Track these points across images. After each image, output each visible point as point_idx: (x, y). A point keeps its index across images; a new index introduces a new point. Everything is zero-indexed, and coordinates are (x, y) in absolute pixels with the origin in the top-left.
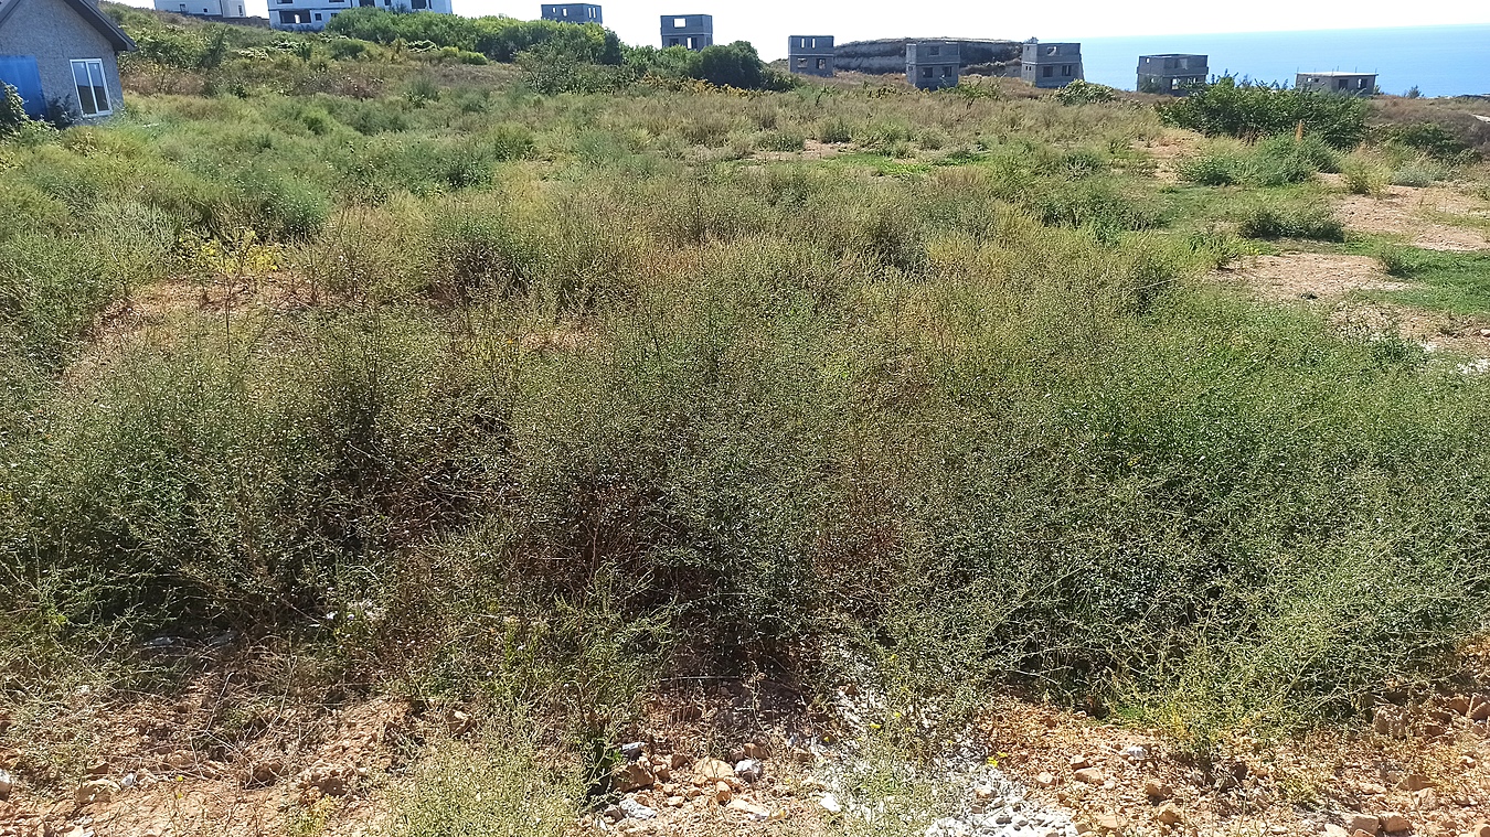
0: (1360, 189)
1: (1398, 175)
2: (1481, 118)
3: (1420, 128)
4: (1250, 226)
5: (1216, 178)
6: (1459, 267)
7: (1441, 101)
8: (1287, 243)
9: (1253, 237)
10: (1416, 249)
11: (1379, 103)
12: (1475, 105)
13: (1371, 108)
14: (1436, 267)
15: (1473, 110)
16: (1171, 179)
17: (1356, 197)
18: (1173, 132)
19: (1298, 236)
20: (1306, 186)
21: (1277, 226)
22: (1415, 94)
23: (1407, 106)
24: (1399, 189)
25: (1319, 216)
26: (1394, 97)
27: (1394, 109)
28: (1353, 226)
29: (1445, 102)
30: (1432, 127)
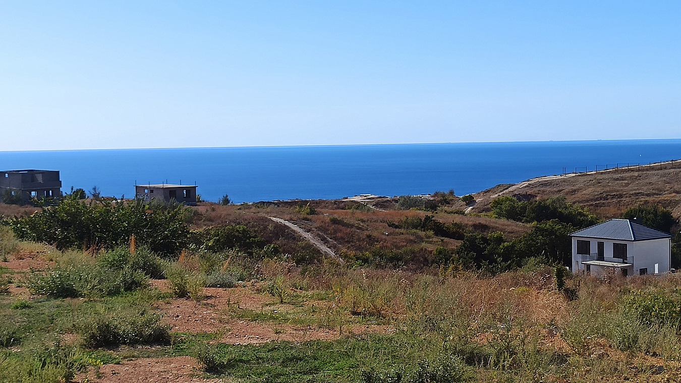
0: (182, 293)
1: (211, 279)
2: (274, 219)
3: (233, 229)
4: (93, 336)
5: (65, 291)
6: (258, 358)
7: (245, 206)
8: (124, 350)
9: (96, 347)
10: (226, 346)
11: (201, 209)
12: (269, 209)
13: (196, 213)
14: (241, 361)
15: (268, 213)
16: (24, 295)
17: (180, 300)
18: (28, 246)
19: (133, 343)
20: (138, 294)
21: (116, 335)
22: (226, 201)
23: (222, 211)
24: (211, 291)
25: (148, 324)
26: (212, 204)
27: (213, 214)
28: (177, 329)
29: (248, 207)
30: (241, 228)
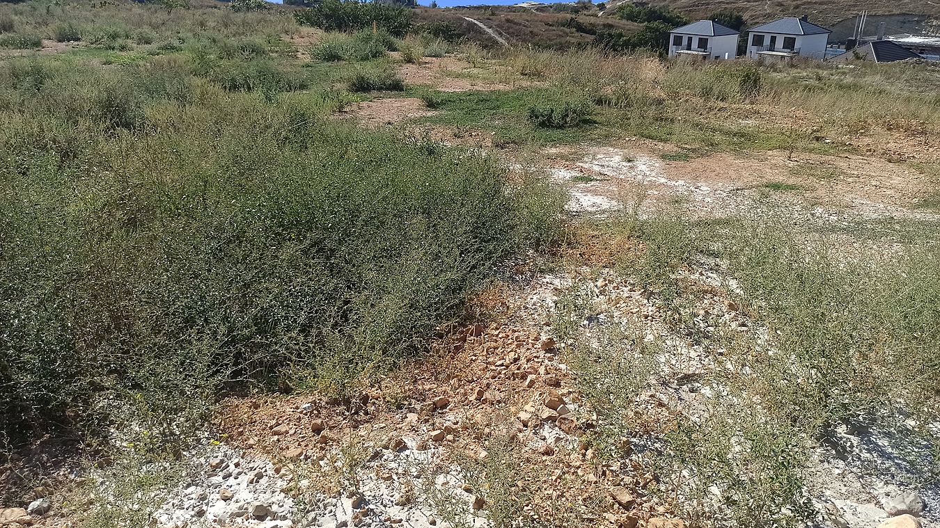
0: (409, 60)
1: (427, 52)
2: (467, 19)
3: (439, 25)
4: (354, 84)
5: (332, 57)
6: (460, 100)
7: (447, 9)
8: (375, 93)
9: (357, 91)
10: (439, 92)
11: (418, 11)
12: (463, 12)
13: (414, 14)
14: (449, 101)
15: (463, 14)
16: (307, 59)
17: (408, 65)
18: (306, 29)
19: (380, 89)
20: (381, 60)
21: (368, 84)
22: (435, 5)
23: (432, 12)
24: (428, 59)
25: (389, 77)
26: (425, 7)
27: (426, 14)
28: (408, 81)
29: (450, 10)
30: (445, 23)
